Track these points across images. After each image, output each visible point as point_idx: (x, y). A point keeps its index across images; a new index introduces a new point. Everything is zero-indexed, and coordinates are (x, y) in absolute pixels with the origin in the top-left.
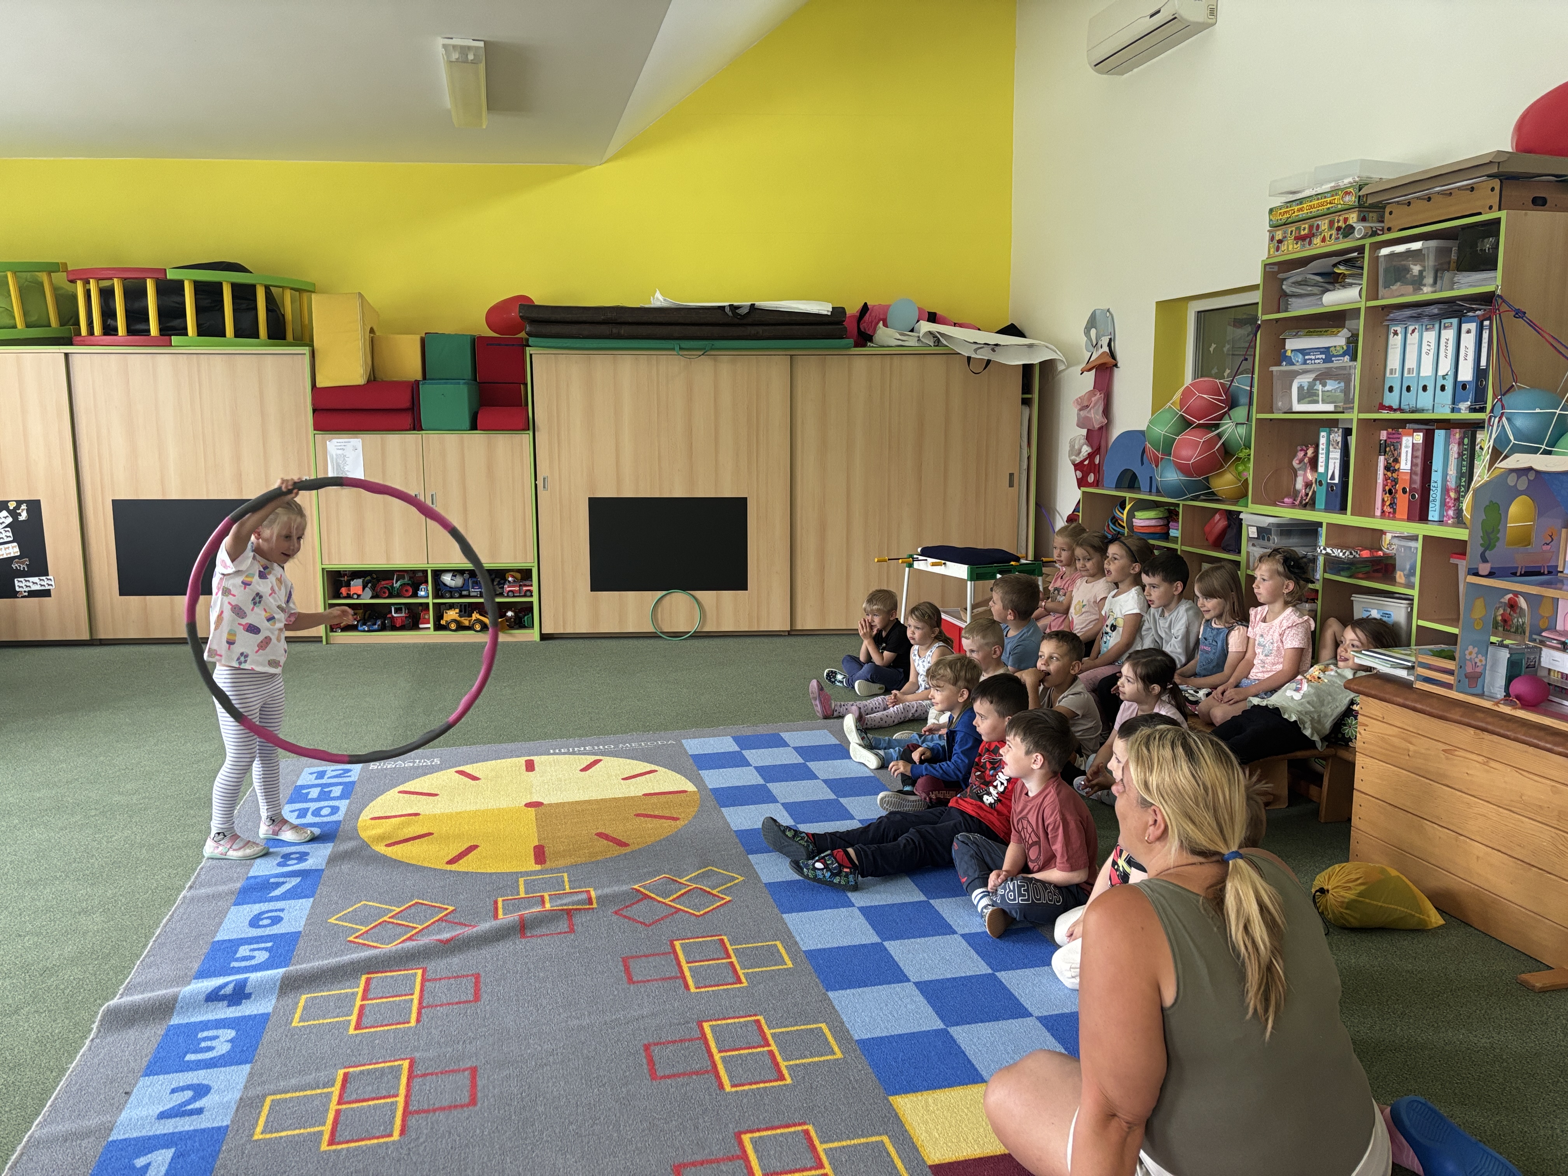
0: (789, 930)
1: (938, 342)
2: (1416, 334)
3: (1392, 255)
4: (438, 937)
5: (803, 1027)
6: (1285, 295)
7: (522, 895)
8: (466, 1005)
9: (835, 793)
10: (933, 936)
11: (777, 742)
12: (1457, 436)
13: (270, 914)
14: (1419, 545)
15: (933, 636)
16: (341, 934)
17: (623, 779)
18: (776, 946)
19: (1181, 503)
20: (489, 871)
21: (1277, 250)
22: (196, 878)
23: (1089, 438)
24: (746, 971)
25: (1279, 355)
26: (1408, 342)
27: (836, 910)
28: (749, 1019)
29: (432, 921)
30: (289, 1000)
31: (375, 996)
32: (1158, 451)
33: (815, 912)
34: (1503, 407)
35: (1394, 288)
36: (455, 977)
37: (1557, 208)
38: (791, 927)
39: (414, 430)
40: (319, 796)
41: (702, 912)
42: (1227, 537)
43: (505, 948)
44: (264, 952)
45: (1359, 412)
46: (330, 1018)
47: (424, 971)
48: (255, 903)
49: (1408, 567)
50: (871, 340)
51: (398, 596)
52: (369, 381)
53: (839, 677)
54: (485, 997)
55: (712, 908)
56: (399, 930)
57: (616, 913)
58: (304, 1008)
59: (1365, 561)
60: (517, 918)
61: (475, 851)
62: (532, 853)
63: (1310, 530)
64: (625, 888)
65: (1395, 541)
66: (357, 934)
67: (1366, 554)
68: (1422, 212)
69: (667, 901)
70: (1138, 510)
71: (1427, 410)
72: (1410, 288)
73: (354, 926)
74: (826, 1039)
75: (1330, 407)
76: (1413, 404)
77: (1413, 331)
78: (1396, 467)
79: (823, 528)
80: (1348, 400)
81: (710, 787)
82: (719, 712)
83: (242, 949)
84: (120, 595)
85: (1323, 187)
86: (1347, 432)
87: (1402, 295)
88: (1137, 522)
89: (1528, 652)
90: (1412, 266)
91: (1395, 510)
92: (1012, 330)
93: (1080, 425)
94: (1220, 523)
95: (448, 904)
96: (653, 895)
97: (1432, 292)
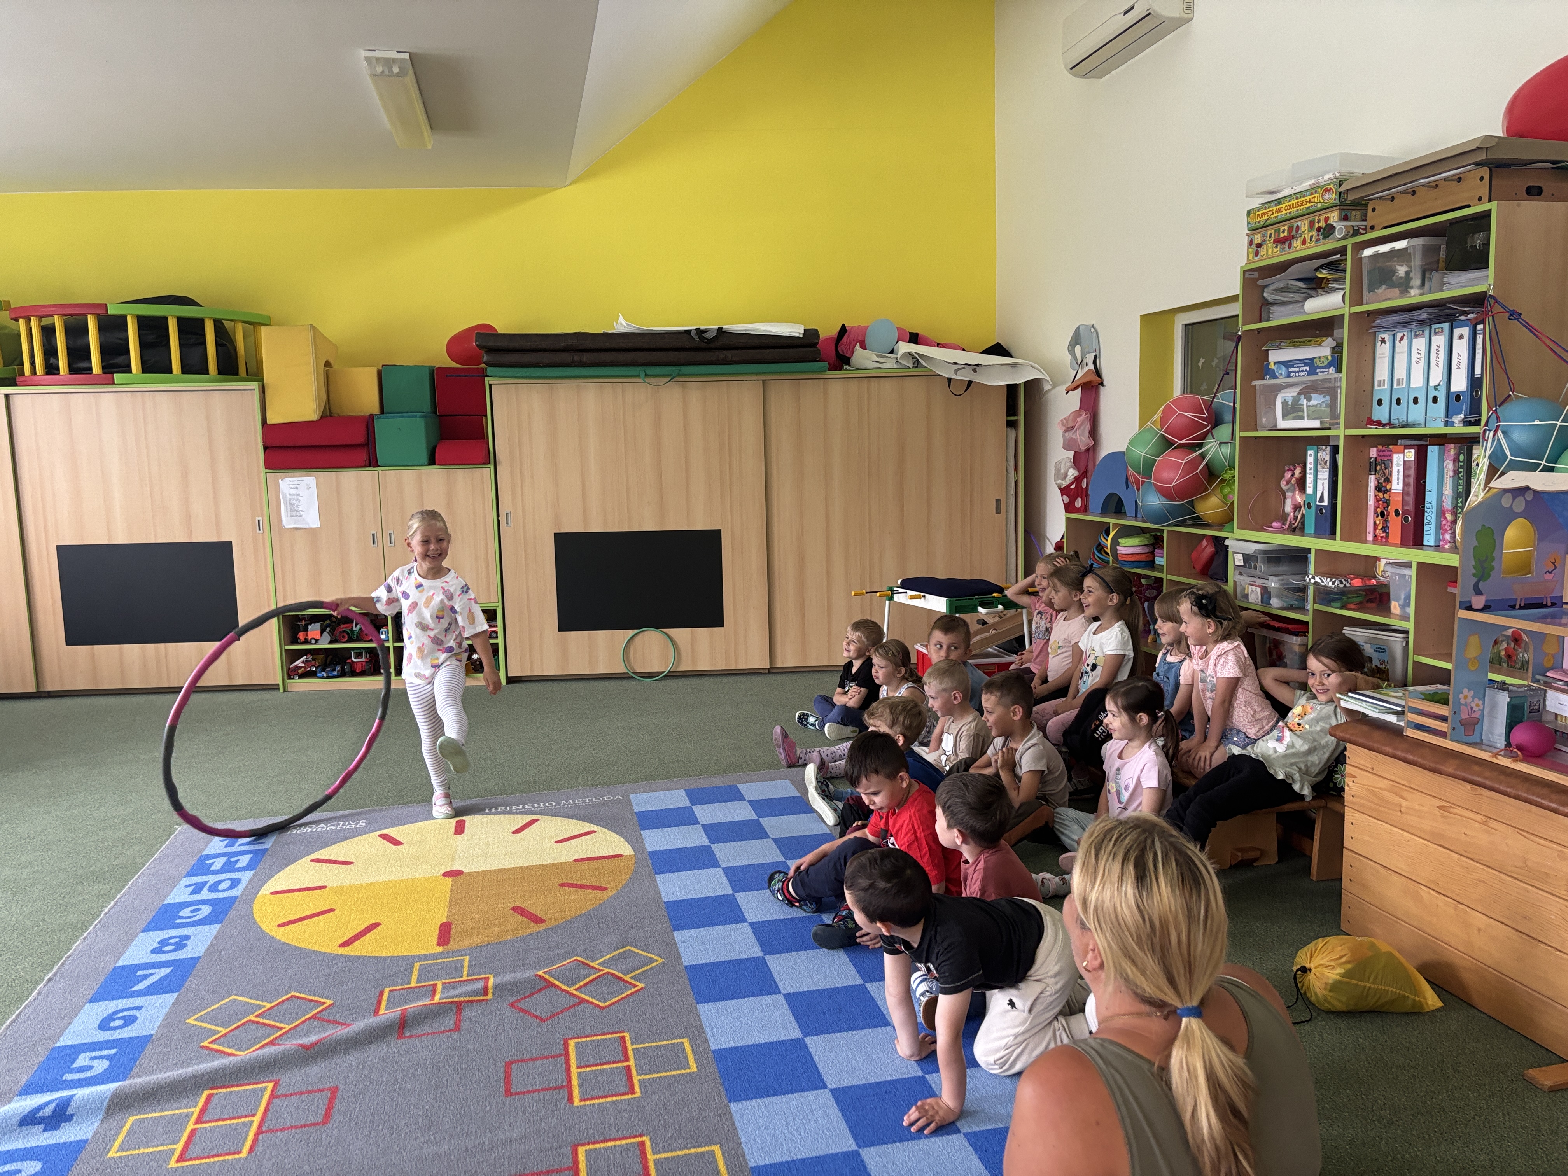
0: (701, 1026)
1: (917, 364)
2: (1405, 341)
3: (1376, 256)
4: (300, 1042)
5: (693, 1151)
6: (1266, 303)
7: (413, 984)
8: (311, 1129)
9: (783, 854)
10: (862, 1028)
11: (733, 795)
12: (1452, 452)
13: (125, 1013)
14: (1413, 572)
15: (899, 676)
16: (195, 1038)
17: (557, 842)
18: (682, 1043)
19: (1166, 529)
20: (384, 955)
21: (1257, 255)
22: (59, 968)
23: (1076, 461)
24: (643, 1077)
25: (1262, 369)
26: (1397, 350)
27: (759, 998)
28: (633, 1140)
29: (303, 1019)
30: (113, 1123)
31: (211, 1117)
32: (1139, 475)
33: (734, 1001)
34: (1498, 420)
35: (1379, 291)
36: (309, 1092)
37: (1554, 198)
38: (704, 1020)
39: (370, 466)
40: (223, 867)
41: (608, 1003)
42: (1215, 564)
43: (375, 1053)
44: (105, 1061)
45: (1346, 428)
46: (153, 1147)
47: (277, 1083)
48: (113, 999)
49: (1403, 597)
50: (849, 364)
51: (358, 640)
52: (323, 417)
53: (812, 720)
54: (336, 1117)
55: (620, 997)
56: (264, 1031)
57: (512, 1005)
58: (129, 1133)
59: (1357, 591)
60: (398, 1014)
61: (375, 931)
62: (437, 932)
63: (1299, 557)
64: (528, 974)
65: (1390, 569)
66: (214, 1038)
67: (1357, 583)
68: (1406, 208)
69: (571, 990)
70: (1122, 537)
71: (1419, 424)
72: (1397, 291)
73: (213, 1027)
74: (717, 1166)
75: (1316, 423)
76: (1403, 418)
77: (1402, 338)
78: (1388, 488)
79: (801, 561)
80: (1334, 416)
81: (649, 850)
82: (678, 761)
83: (82, 1057)
84: (67, 645)
85: (1303, 185)
86: (1335, 450)
87: (1389, 299)
88: (1121, 550)
89: (1532, 696)
90: (1398, 267)
91: (1387, 534)
92: (998, 350)
93: (1067, 447)
94: (1208, 550)
95: (327, 998)
96: (557, 983)
97: (1420, 295)
